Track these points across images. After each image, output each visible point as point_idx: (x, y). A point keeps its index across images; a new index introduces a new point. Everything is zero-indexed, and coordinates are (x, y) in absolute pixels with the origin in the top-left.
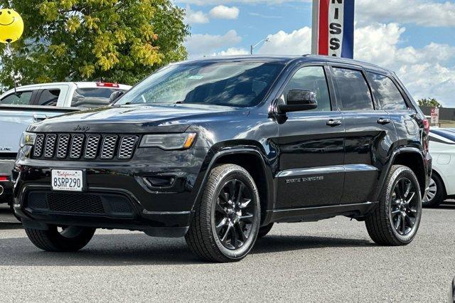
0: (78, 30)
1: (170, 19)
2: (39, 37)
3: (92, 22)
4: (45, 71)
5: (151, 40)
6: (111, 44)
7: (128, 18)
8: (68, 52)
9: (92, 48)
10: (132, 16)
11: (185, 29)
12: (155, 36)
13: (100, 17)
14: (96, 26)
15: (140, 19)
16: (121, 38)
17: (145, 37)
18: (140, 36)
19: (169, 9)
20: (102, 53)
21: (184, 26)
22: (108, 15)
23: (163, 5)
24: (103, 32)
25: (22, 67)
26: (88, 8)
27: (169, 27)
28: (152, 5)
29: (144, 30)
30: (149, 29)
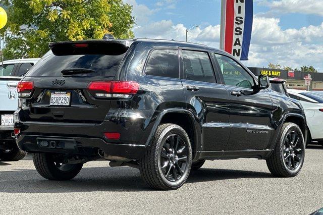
0: (56, 20)
1: (122, 12)
2: (31, 24)
3: (66, 14)
4: (36, 48)
5: (108, 27)
6: (79, 29)
7: (92, 12)
8: (50, 35)
9: (67, 32)
10: (94, 10)
11: (132, 19)
12: (111, 25)
13: (72, 11)
14: (69, 17)
15: (100, 12)
16: (87, 25)
17: (104, 25)
18: (100, 24)
19: (121, 5)
20: (73, 36)
21: (132, 18)
22: (77, 9)
23: (117, 3)
24: (74, 21)
25: (19, 45)
26: (64, 4)
27: (121, 18)
28: (109, 3)
29: (103, 20)
30: (106, 19)
